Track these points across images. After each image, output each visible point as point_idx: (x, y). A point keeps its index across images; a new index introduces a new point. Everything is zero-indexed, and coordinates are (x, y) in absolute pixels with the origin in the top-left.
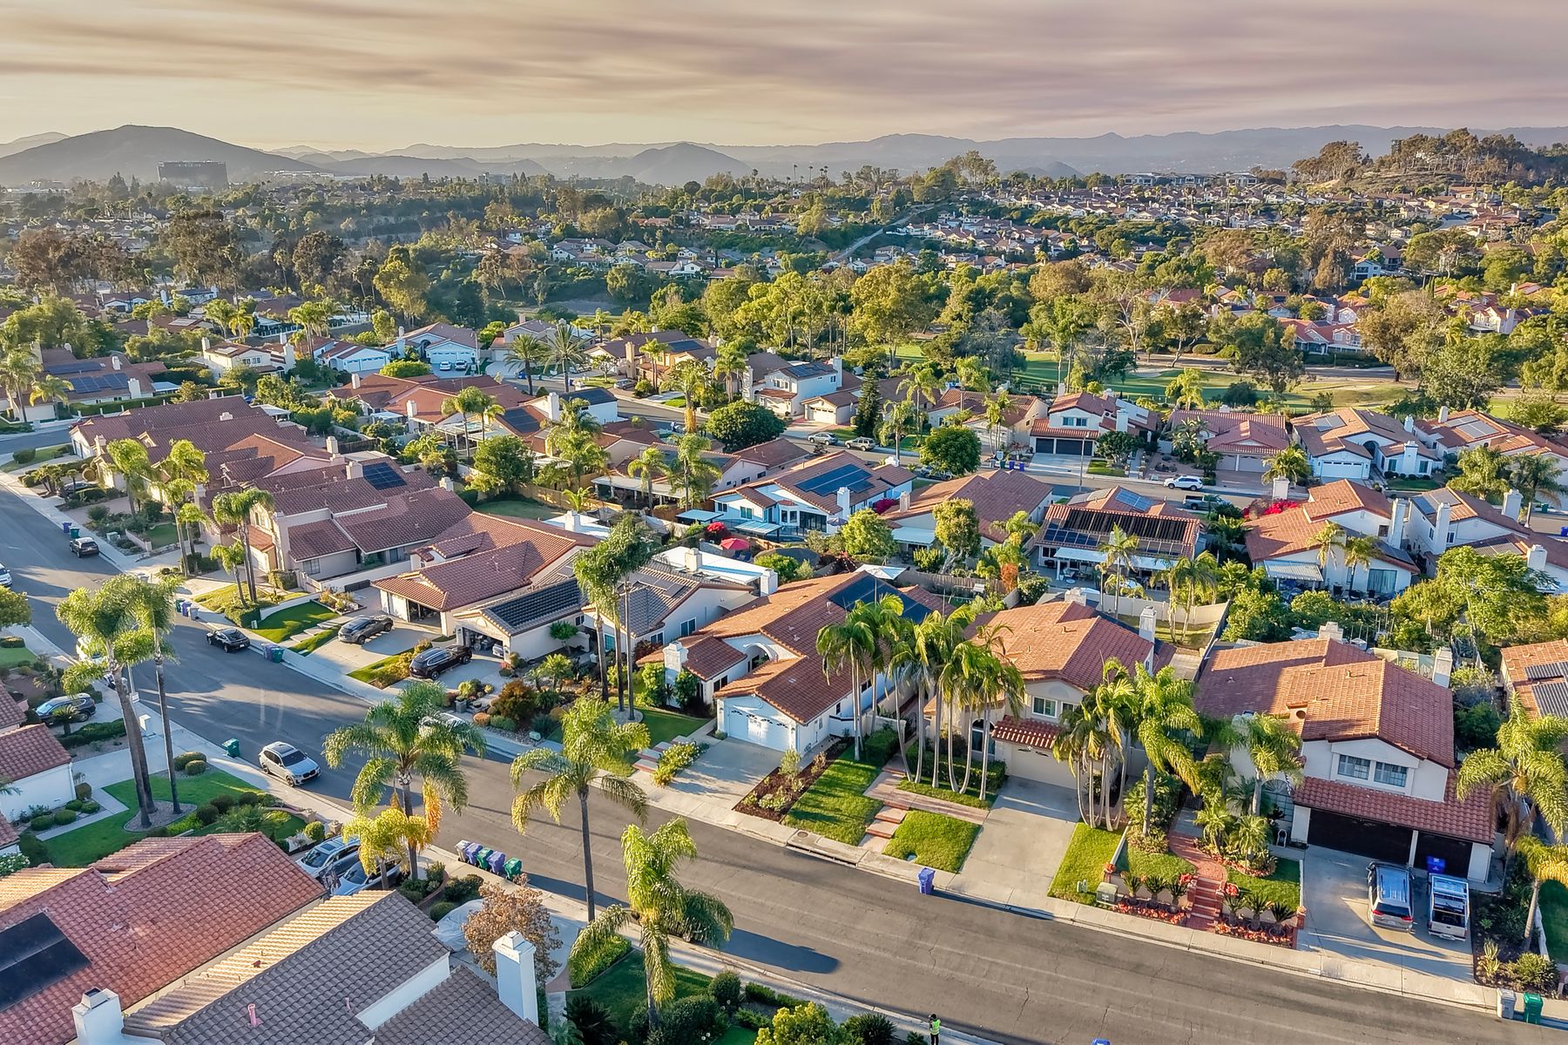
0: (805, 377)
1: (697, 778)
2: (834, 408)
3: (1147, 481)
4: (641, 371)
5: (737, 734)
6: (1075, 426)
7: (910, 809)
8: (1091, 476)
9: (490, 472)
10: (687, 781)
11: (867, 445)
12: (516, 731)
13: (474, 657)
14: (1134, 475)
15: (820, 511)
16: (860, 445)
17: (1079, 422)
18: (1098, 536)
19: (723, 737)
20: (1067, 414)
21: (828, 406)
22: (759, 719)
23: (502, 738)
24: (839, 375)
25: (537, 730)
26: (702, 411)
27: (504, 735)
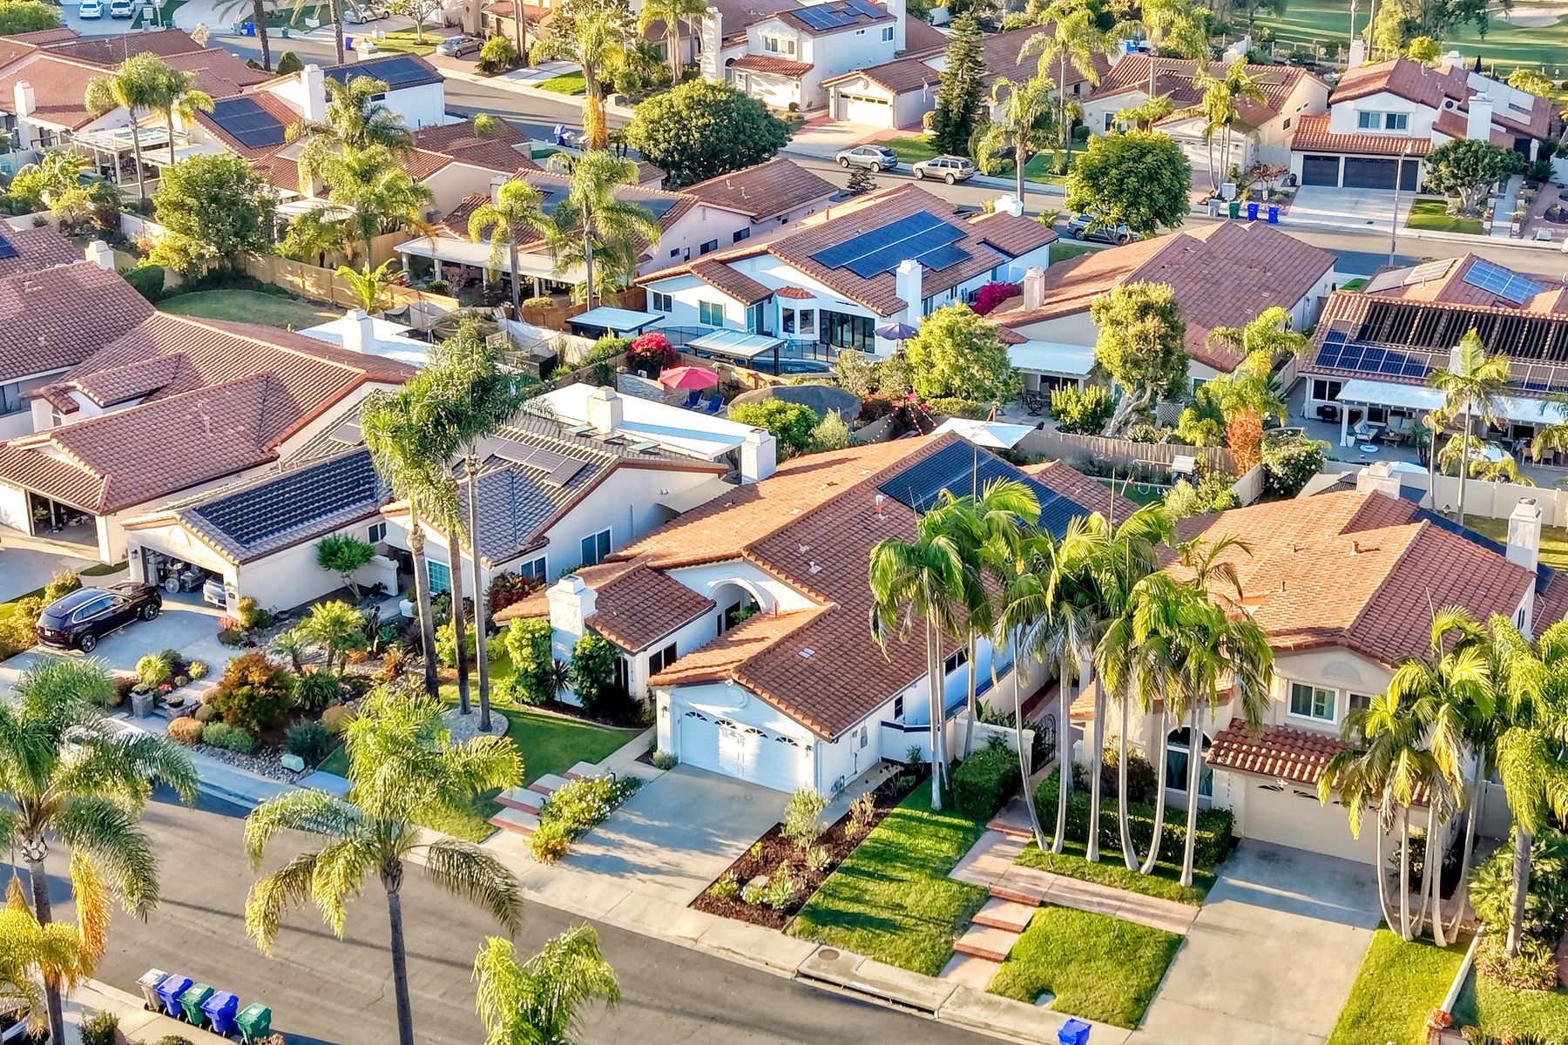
0: (829, 30)
1: (618, 845)
2: (888, 95)
3: (1527, 241)
4: (492, 18)
5: (694, 756)
6: (1383, 131)
7: (1043, 904)
8: (1415, 233)
9: (187, 231)
10: (597, 851)
11: (957, 173)
12: (254, 752)
13: (167, 605)
14: (1501, 230)
15: (861, 310)
16: (942, 172)
17: (1393, 121)
18: (1426, 355)
19: (669, 764)
20: (1368, 104)
21: (877, 90)
22: (741, 728)
23: (226, 767)
24: (900, 27)
25: (296, 752)
26: (619, 101)
27: (230, 761)
